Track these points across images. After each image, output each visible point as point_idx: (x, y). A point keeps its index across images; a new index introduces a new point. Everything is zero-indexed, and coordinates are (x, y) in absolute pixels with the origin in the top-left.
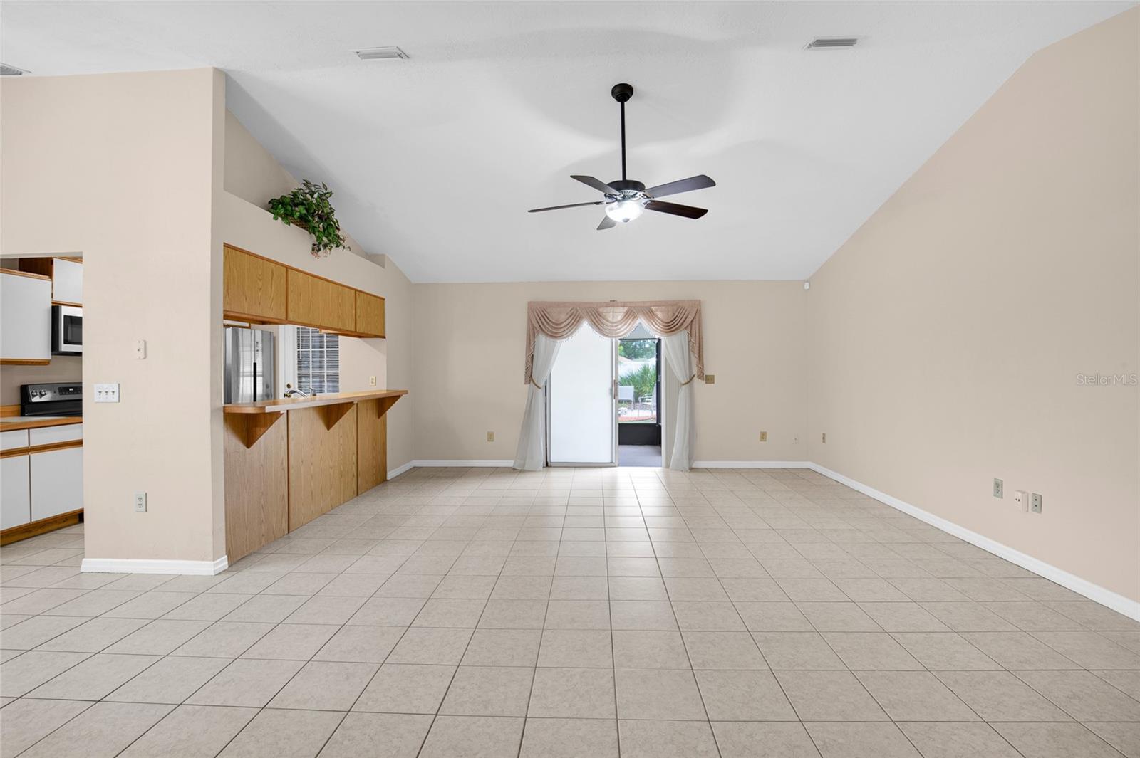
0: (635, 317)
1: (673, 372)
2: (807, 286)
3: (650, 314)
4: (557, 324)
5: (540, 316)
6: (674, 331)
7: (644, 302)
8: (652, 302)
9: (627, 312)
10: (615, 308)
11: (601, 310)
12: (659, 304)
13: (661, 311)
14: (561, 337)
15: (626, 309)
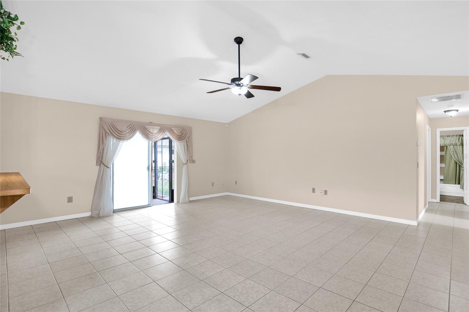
0: (164, 132)
1: (180, 158)
2: (227, 126)
3: (171, 131)
4: (121, 132)
5: (111, 126)
6: (181, 140)
7: (168, 125)
8: (172, 125)
9: (160, 129)
10: (154, 127)
11: (146, 127)
12: (176, 126)
13: (176, 130)
14: (123, 139)
15: (159, 128)
